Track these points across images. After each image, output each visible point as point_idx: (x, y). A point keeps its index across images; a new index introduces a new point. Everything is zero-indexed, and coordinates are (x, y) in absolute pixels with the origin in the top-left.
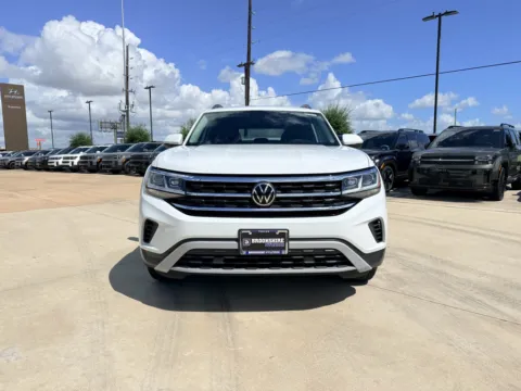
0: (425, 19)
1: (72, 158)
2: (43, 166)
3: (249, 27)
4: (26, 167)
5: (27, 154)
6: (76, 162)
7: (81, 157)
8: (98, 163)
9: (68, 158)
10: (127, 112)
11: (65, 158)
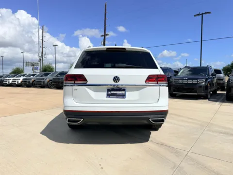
0: (195, 16)
1: (18, 80)
3: (105, 19)
6: (20, 82)
7: (23, 79)
8: (33, 82)
9: (16, 80)
10: (42, 57)
11: (13, 80)
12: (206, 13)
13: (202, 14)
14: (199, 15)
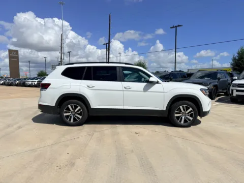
0: (171, 28)
2: (23, 85)
3: (110, 28)
4: (17, 85)
5: (18, 80)
6: (36, 83)
7: (38, 81)
10: (61, 62)
11: (32, 82)
12: (179, 26)
13: (176, 27)
14: (173, 27)
